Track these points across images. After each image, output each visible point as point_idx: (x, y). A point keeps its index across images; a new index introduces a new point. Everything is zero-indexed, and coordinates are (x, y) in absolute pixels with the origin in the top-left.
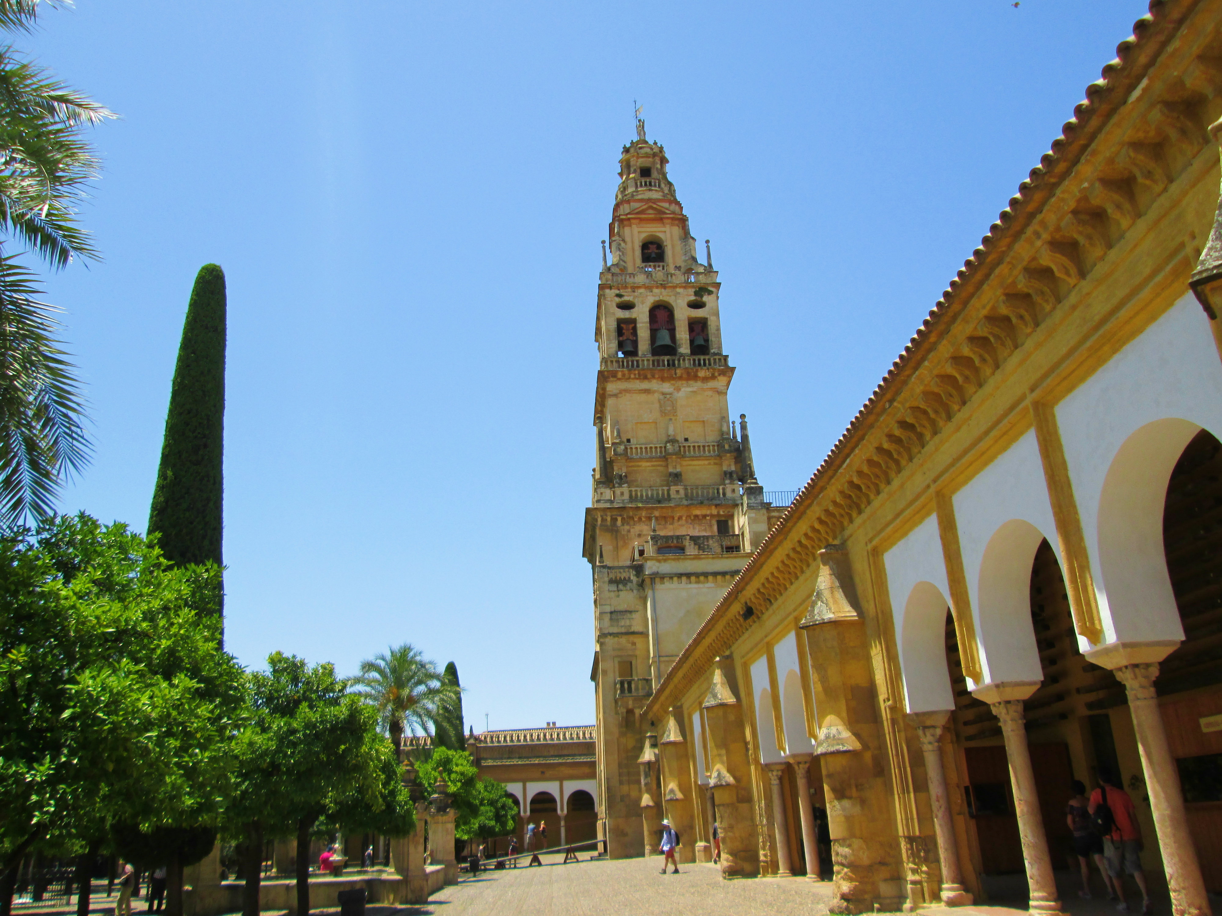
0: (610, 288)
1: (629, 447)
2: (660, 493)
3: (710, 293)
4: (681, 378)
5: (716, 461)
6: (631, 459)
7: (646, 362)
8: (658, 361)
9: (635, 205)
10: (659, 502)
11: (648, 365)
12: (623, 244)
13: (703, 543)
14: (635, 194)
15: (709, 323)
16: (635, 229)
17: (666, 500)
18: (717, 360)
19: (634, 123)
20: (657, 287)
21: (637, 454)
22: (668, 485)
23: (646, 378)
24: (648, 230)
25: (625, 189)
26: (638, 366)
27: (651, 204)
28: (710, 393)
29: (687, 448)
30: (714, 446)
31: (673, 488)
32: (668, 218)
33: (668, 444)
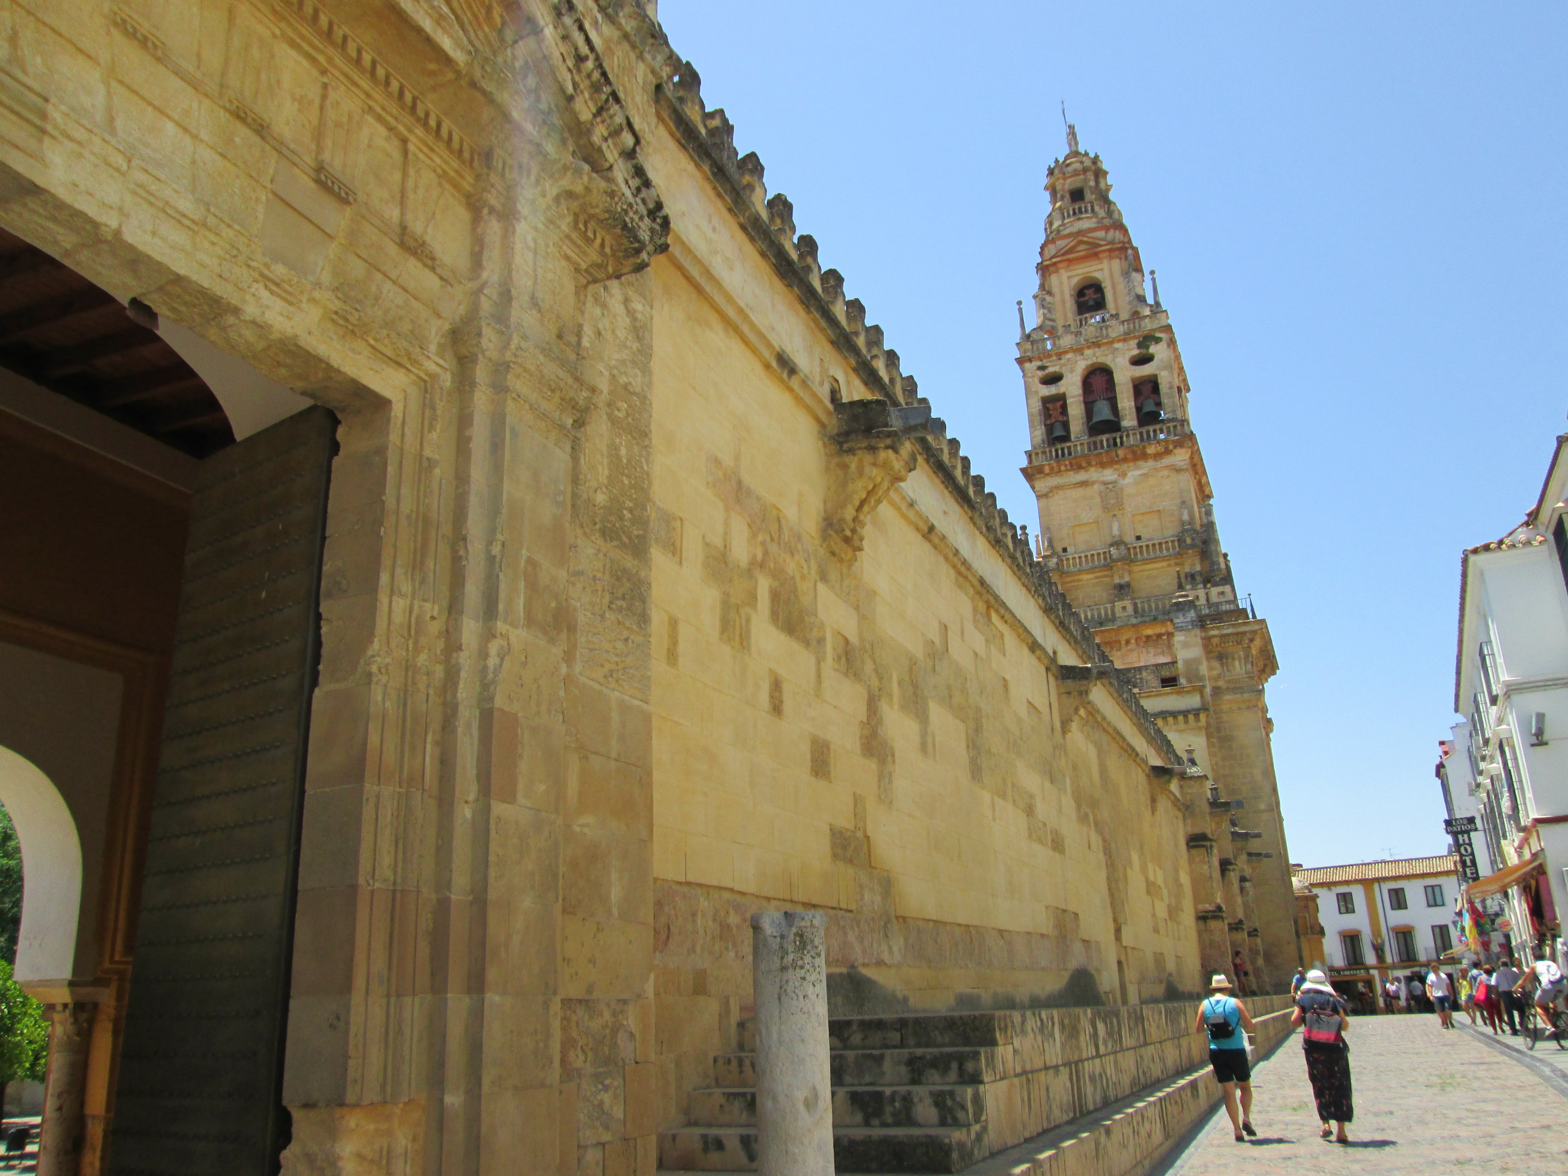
0: (1030, 360)
1: (1064, 559)
2: (1103, 612)
3: (1158, 340)
4: (1125, 460)
5: (1177, 561)
6: (1068, 573)
7: (1079, 448)
8: (1095, 443)
9: (1061, 243)
10: (1101, 624)
11: (1082, 450)
12: (1048, 298)
13: (1134, 676)
14: (1062, 228)
15: (1159, 381)
16: (1064, 274)
17: (1109, 620)
18: (1172, 429)
19: (1065, 130)
20: (1089, 348)
21: (1074, 565)
22: (1113, 602)
23: (1080, 467)
24: (1080, 271)
25: (1051, 224)
26: (1070, 454)
27: (1080, 238)
28: (1165, 473)
29: (1138, 550)
30: (1173, 541)
31: (1118, 605)
32: (1104, 251)
33: (1112, 549)
